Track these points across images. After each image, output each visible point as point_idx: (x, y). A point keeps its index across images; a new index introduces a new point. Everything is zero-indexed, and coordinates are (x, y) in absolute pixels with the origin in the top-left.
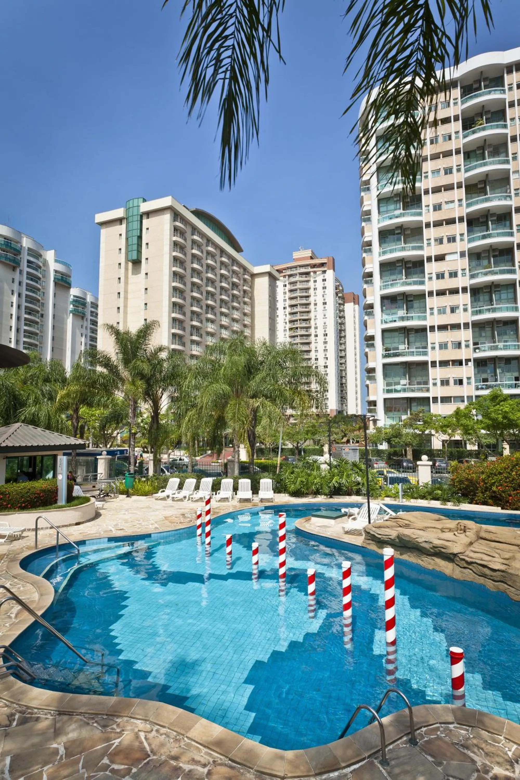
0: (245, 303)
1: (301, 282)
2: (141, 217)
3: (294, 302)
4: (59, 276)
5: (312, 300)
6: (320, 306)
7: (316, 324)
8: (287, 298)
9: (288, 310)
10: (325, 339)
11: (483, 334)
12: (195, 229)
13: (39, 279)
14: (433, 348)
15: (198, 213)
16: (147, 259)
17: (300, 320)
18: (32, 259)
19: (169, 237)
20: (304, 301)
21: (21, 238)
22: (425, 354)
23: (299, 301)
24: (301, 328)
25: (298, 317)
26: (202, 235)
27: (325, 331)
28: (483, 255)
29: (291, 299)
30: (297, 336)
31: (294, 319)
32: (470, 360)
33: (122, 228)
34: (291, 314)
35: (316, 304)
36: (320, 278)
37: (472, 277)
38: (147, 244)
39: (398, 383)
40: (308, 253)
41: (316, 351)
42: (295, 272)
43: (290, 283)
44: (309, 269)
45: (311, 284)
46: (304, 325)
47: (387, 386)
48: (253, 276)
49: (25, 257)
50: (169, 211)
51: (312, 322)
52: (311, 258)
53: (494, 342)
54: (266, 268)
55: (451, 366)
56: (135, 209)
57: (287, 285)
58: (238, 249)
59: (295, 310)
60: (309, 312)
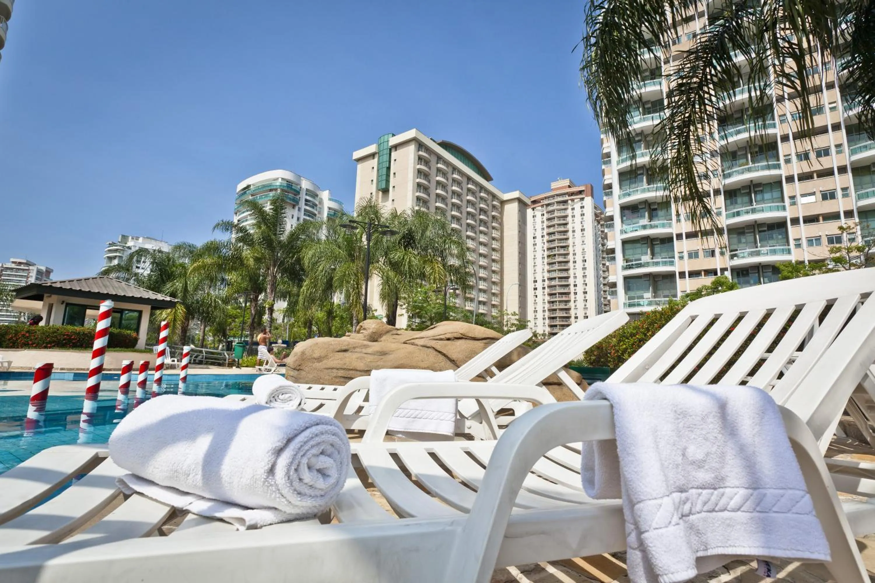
0: (494, 228)
1: (558, 210)
2: (390, 150)
3: (551, 230)
4: (332, 212)
5: (570, 227)
6: (578, 233)
7: (574, 251)
8: (545, 226)
9: (546, 238)
10: (584, 265)
11: (743, 240)
12: (439, 158)
13: (315, 215)
14: (681, 258)
15: (445, 145)
16: (394, 187)
17: (558, 247)
18: (308, 198)
19: (412, 165)
20: (562, 229)
21: (300, 180)
22: (672, 263)
23: (557, 229)
24: (560, 255)
25: (556, 244)
26: (447, 163)
27: (584, 257)
28: (739, 153)
29: (549, 227)
30: (555, 263)
31: (552, 246)
32: (726, 269)
33: (374, 162)
34: (549, 241)
35: (574, 231)
36: (577, 206)
37: (725, 176)
38: (395, 174)
39: (642, 297)
40: (567, 182)
41: (575, 277)
42: (553, 201)
43: (548, 212)
44: (567, 198)
45: (569, 212)
46: (562, 251)
47: (629, 299)
48: (503, 203)
49: (303, 197)
50: (413, 142)
51: (571, 249)
52: (569, 187)
53: (757, 247)
54: (516, 194)
55: (703, 277)
56: (385, 144)
57: (545, 214)
58: (487, 177)
59: (553, 237)
60: (567, 239)
